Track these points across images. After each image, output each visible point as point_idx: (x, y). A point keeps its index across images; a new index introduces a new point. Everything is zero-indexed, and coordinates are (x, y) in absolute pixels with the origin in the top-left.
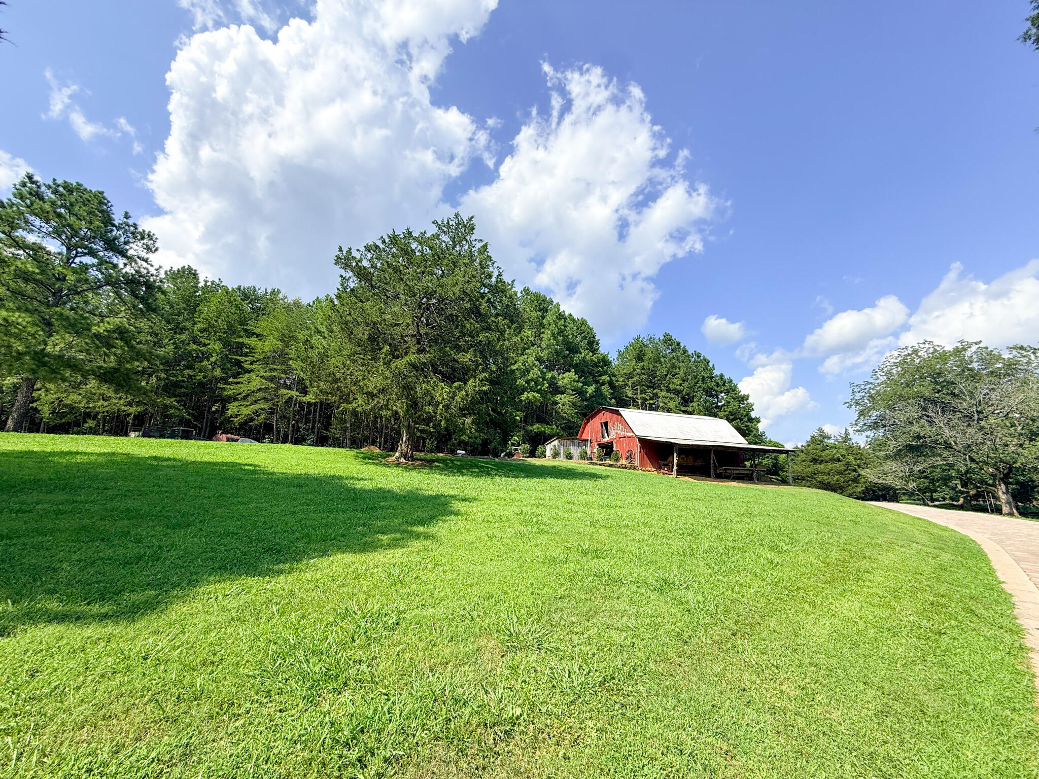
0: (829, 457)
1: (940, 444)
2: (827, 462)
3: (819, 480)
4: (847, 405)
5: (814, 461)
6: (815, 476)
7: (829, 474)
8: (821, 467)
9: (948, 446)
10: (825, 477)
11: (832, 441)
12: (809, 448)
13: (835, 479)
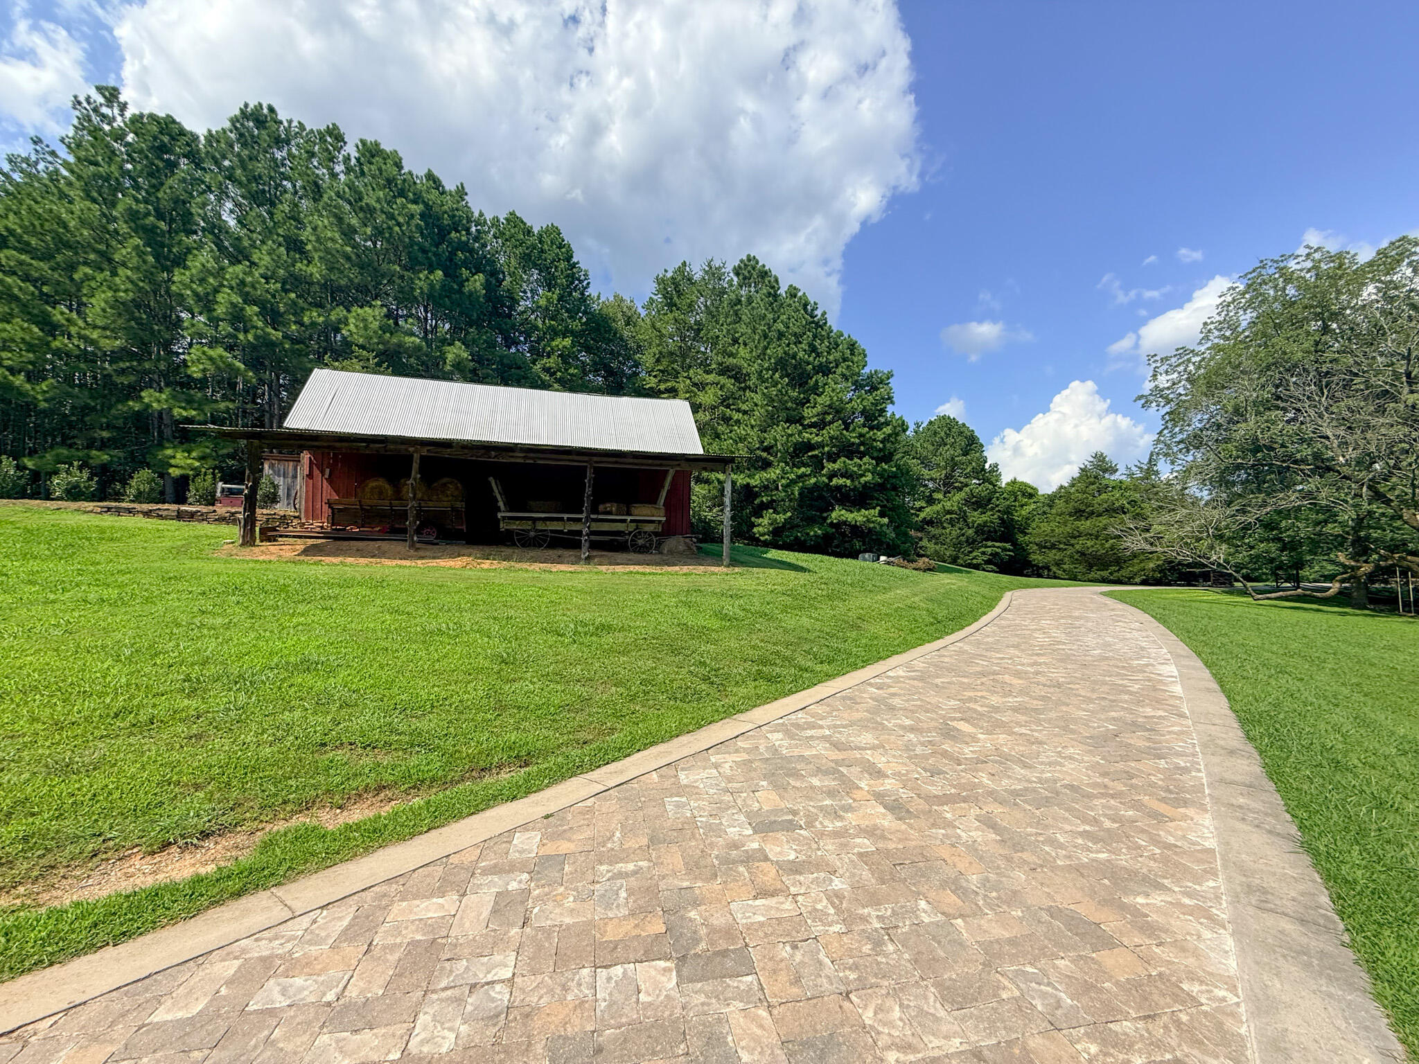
0: (1105, 505)
1: (1304, 461)
2: (1100, 515)
3: (1077, 547)
4: (1143, 401)
5: (1079, 513)
6: (1073, 541)
7: (1097, 537)
8: (1085, 525)
9: (1323, 467)
10: (1089, 543)
11: (1116, 476)
12: (1073, 490)
13: (1107, 545)
